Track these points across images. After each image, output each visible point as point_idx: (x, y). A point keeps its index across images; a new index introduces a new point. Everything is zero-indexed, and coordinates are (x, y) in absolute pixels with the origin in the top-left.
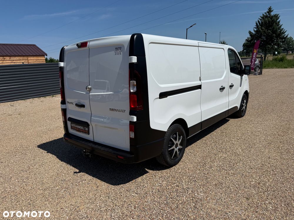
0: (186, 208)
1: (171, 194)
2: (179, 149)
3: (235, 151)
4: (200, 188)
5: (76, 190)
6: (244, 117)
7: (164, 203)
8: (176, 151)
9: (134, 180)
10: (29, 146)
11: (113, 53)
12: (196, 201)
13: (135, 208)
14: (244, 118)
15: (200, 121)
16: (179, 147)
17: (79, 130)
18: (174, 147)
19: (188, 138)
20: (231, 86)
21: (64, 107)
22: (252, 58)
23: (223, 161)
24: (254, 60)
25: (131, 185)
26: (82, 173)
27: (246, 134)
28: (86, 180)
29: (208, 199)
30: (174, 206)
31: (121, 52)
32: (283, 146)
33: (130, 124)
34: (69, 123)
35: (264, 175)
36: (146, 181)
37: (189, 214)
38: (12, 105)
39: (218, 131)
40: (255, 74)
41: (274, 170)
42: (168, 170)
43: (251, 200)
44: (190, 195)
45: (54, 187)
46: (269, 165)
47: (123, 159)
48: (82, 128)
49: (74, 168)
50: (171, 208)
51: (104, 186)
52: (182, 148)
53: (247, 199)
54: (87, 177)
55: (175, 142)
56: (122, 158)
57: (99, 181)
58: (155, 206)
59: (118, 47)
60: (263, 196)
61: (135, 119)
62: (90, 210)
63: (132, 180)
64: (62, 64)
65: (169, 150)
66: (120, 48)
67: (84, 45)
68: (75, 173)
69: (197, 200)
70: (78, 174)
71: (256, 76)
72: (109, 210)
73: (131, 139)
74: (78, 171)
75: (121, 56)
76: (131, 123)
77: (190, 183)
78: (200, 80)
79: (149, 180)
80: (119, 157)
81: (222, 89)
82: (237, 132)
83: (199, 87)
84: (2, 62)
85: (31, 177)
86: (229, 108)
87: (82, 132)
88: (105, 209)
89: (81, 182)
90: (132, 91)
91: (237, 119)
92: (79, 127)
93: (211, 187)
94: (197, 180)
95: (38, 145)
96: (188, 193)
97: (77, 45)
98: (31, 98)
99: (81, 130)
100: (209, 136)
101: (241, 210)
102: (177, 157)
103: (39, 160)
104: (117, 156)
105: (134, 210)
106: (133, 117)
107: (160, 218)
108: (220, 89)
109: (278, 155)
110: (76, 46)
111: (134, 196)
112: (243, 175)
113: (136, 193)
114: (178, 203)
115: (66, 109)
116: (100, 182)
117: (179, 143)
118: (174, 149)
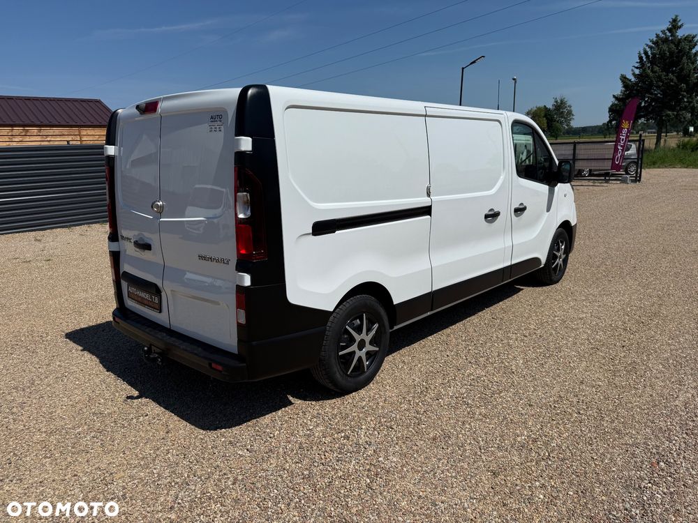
0: (348, 487)
1: (326, 454)
2: (368, 353)
3: (507, 364)
4: (397, 444)
5: (118, 436)
6: (560, 283)
7: (303, 474)
8: (360, 358)
10: (47, 334)
11: (205, 127)
12: (377, 475)
13: (234, 484)
14: (557, 286)
15: (428, 290)
16: (368, 348)
17: (141, 302)
18: (354, 348)
19: (396, 328)
20: (520, 210)
22: (618, 141)
23: (471, 385)
24: (621, 146)
25: (243, 432)
26: (144, 400)
27: (549, 325)
28: (147, 415)
29: (405, 469)
30: (322, 483)
31: (222, 127)
32: (624, 357)
33: (237, 292)
34: (124, 284)
35: (555, 422)
36: (280, 423)
37: (350, 502)
38: (39, 238)
39: (486, 314)
40: (624, 181)
41: (581, 412)
43: (503, 477)
44: (366, 460)
45: (74, 428)
46: (575, 400)
47: (220, 371)
48: (147, 296)
49: (129, 387)
50: (315, 485)
51: (182, 428)
52: (377, 351)
53: (494, 474)
54: (151, 408)
55: (358, 338)
56: (220, 368)
57: (176, 418)
58: (280, 479)
60: (533, 468)
61: (247, 280)
62: (136, 481)
64: (111, 150)
65: (340, 353)
66: (220, 117)
67: (150, 107)
68: (128, 398)
69: (379, 470)
70: (135, 401)
71: (624, 186)
72: (177, 483)
73: (239, 325)
74: (136, 393)
75: (221, 135)
76: (240, 289)
77: (376, 433)
78: (429, 195)
79: (286, 422)
80: (214, 365)
81: (492, 216)
82: (528, 318)
83: (426, 211)
85: (29, 403)
86: (514, 262)
87: (148, 306)
88: (168, 480)
89: (134, 420)
90: (241, 216)
91: (540, 289)
92: (143, 295)
93: (422, 442)
94: (394, 427)
95: (67, 331)
96: (365, 455)
97: (138, 107)
98: (84, 224)
99: (146, 302)
100: (459, 325)
101: (471, 498)
102: (364, 372)
103: (59, 366)
104: (210, 365)
105: (231, 486)
106: (243, 276)
107: (282, 508)
108: (486, 216)
109: (605, 377)
110: (135, 110)
111: (241, 456)
112: (505, 418)
113: (247, 450)
114: (334, 477)
115: (119, 252)
116: (177, 422)
117: (368, 339)
118: (354, 353)
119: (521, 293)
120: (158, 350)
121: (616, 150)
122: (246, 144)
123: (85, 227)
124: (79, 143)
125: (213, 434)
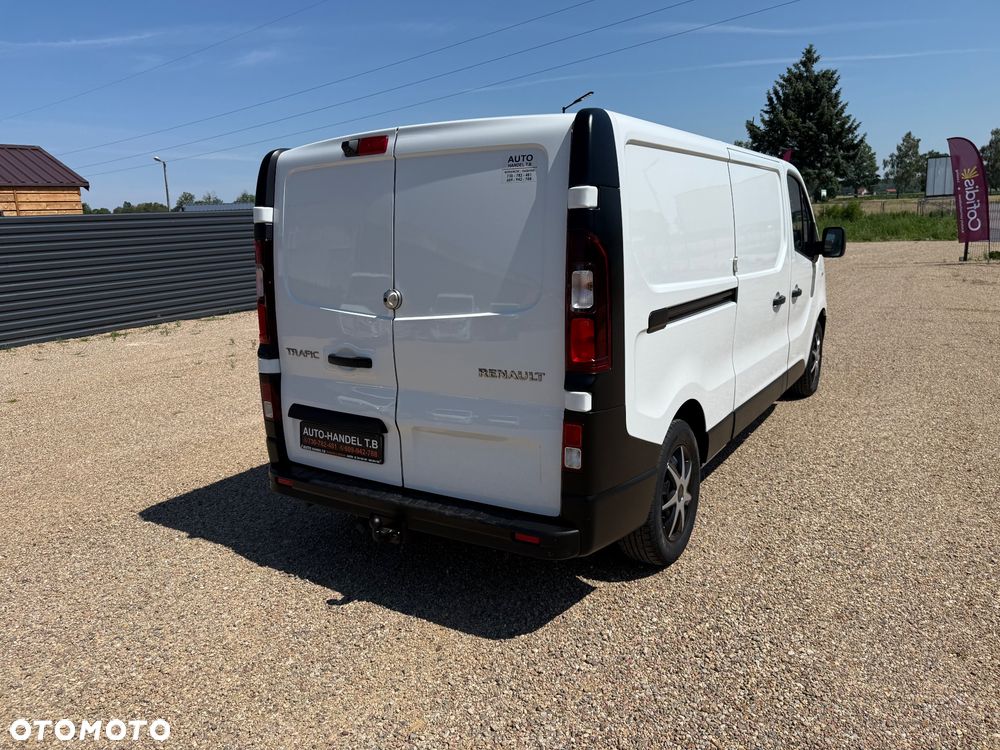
0: (782, 698)
1: (708, 655)
2: (685, 505)
3: (843, 506)
4: (794, 629)
5: (363, 663)
7: (700, 688)
8: (680, 513)
9: (559, 618)
11: (499, 174)
12: (804, 675)
13: (610, 714)
15: (732, 409)
16: (686, 497)
17: (339, 450)
18: (675, 498)
19: (703, 465)
20: (796, 294)
21: (271, 367)
23: (822, 539)
27: (851, 449)
28: (383, 627)
29: (837, 663)
30: (739, 696)
31: (534, 173)
33: (566, 421)
35: (972, 577)
36: (600, 618)
37: (803, 720)
42: (657, 579)
43: (973, 657)
44: (772, 656)
45: (278, 659)
46: (970, 544)
47: (538, 545)
48: (352, 440)
49: (318, 587)
50: (731, 702)
51: (461, 643)
52: (691, 501)
53: (958, 655)
55: (678, 482)
56: (535, 540)
57: (434, 626)
59: (520, 157)
61: (587, 403)
62: (453, 730)
63: (551, 618)
64: (267, 214)
65: (664, 508)
66: (529, 158)
67: (373, 145)
68: (331, 603)
70: (346, 606)
72: (521, 725)
73: (567, 473)
74: (339, 596)
75: (533, 183)
76: (572, 418)
77: (751, 617)
78: (735, 273)
79: (609, 615)
80: (518, 536)
81: (778, 302)
83: (731, 295)
86: (790, 366)
87: (354, 455)
88: (503, 722)
90: (575, 306)
92: (342, 439)
93: (826, 623)
94: (771, 606)
96: (765, 651)
97: (345, 145)
98: (30, 343)
99: (346, 449)
101: (959, 692)
102: (681, 533)
103: (171, 565)
104: (513, 536)
105: (609, 719)
107: (714, 740)
108: (774, 303)
110: (338, 149)
111: (585, 672)
113: (586, 661)
114: (749, 686)
115: (280, 374)
116: (439, 632)
117: (685, 483)
118: (675, 505)
123: (33, 348)
124: (15, 214)
125: (512, 644)
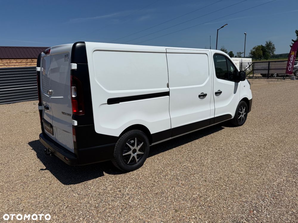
0: (111, 213)
1: (109, 198)
2: (138, 155)
3: (203, 162)
4: (140, 195)
5: (30, 185)
7: (95, 206)
8: (134, 157)
9: (86, 182)
11: (64, 60)
12: (125, 208)
13: (66, 208)
15: (169, 128)
16: (138, 152)
18: (131, 152)
19: (153, 144)
20: (218, 93)
22: (289, 60)
24: (291, 63)
25: (79, 187)
26: (47, 171)
27: (230, 145)
28: (45, 177)
29: (138, 206)
30: (102, 210)
31: (68, 59)
32: (259, 161)
35: (213, 189)
36: (95, 183)
38: (35, 103)
39: (203, 139)
40: (292, 79)
41: (227, 185)
42: (123, 175)
43: (179, 213)
44: (124, 201)
45: (16, 181)
46: (227, 179)
47: (68, 161)
49: (43, 165)
50: (98, 211)
51: (56, 184)
52: (143, 154)
53: (176, 211)
54: (48, 174)
55: (132, 148)
57: (56, 179)
58: (85, 207)
59: (66, 55)
60: (195, 210)
61: (76, 123)
62: (29, 204)
63: (83, 182)
64: (39, 69)
65: (123, 155)
66: (68, 55)
68: (41, 169)
69: (127, 206)
71: (292, 81)
73: (74, 142)
74: (45, 168)
75: (68, 62)
76: (74, 127)
77: (133, 190)
78: (168, 86)
79: (98, 183)
81: (203, 96)
83: (167, 94)
84: (30, 64)
85: (4, 170)
86: (216, 116)
89: (39, 179)
90: (73, 96)
91: (232, 128)
93: (151, 195)
94: (142, 188)
95: (30, 141)
99: (49, 131)
100: (189, 144)
102: (136, 163)
103: (21, 155)
104: (65, 158)
106: (73, 121)
108: (200, 96)
109: (245, 170)
111: (74, 196)
112: (192, 186)
113: (78, 194)
114: (108, 208)
115: (41, 110)
116: (55, 181)
117: (138, 149)
118: (130, 155)
119: (223, 130)
120: (51, 151)
121: (288, 65)
122: (74, 66)
125: (67, 186)
